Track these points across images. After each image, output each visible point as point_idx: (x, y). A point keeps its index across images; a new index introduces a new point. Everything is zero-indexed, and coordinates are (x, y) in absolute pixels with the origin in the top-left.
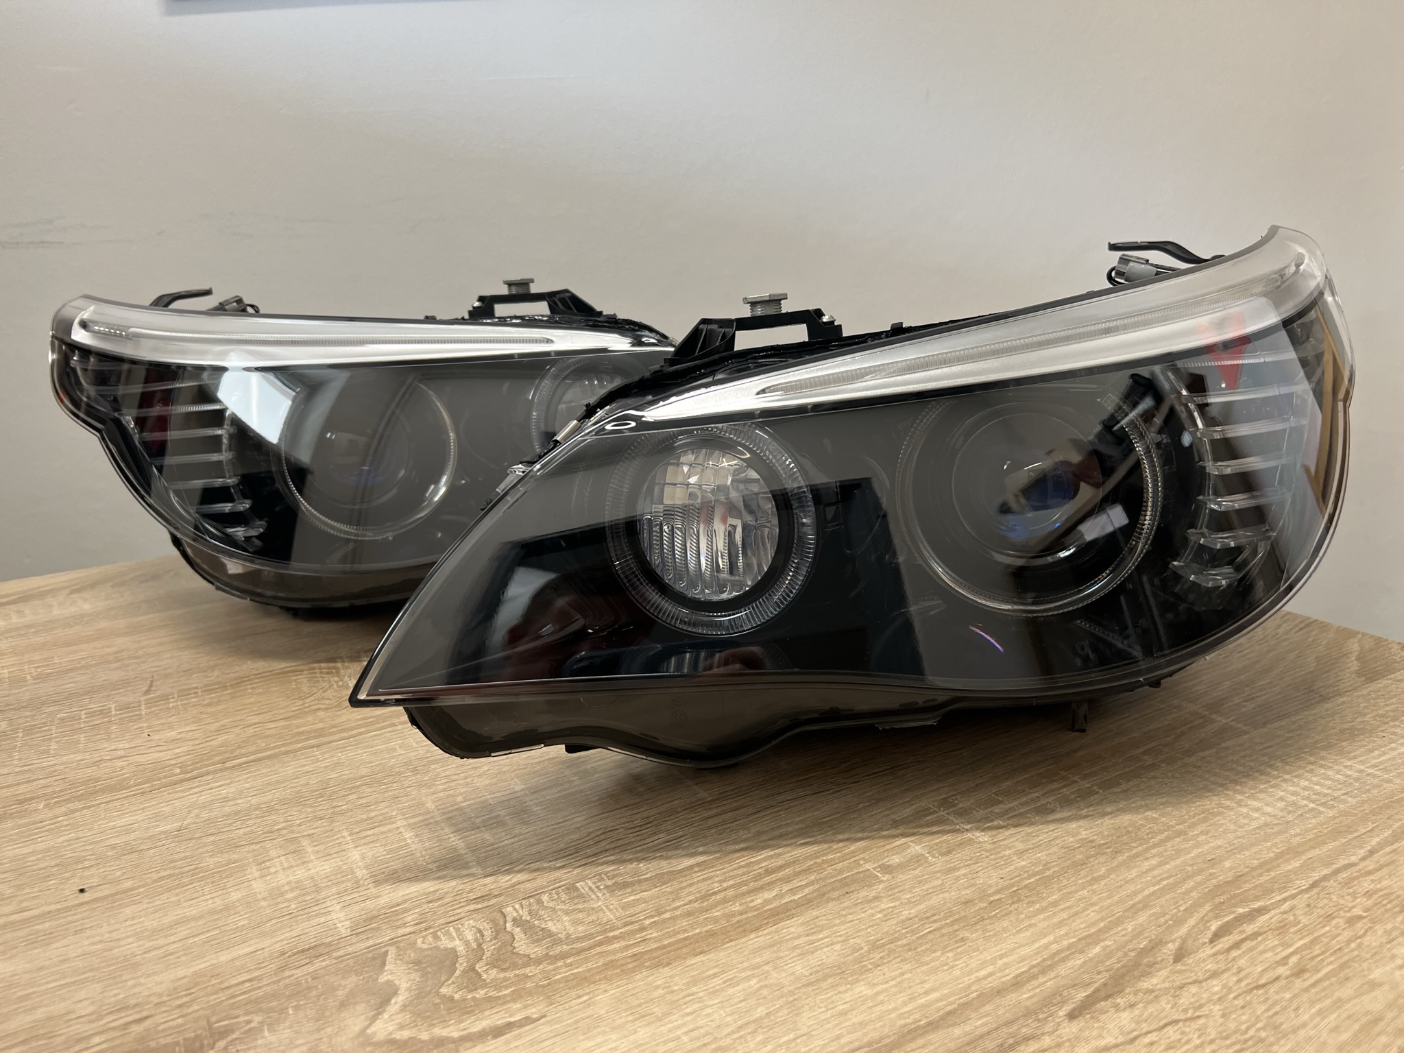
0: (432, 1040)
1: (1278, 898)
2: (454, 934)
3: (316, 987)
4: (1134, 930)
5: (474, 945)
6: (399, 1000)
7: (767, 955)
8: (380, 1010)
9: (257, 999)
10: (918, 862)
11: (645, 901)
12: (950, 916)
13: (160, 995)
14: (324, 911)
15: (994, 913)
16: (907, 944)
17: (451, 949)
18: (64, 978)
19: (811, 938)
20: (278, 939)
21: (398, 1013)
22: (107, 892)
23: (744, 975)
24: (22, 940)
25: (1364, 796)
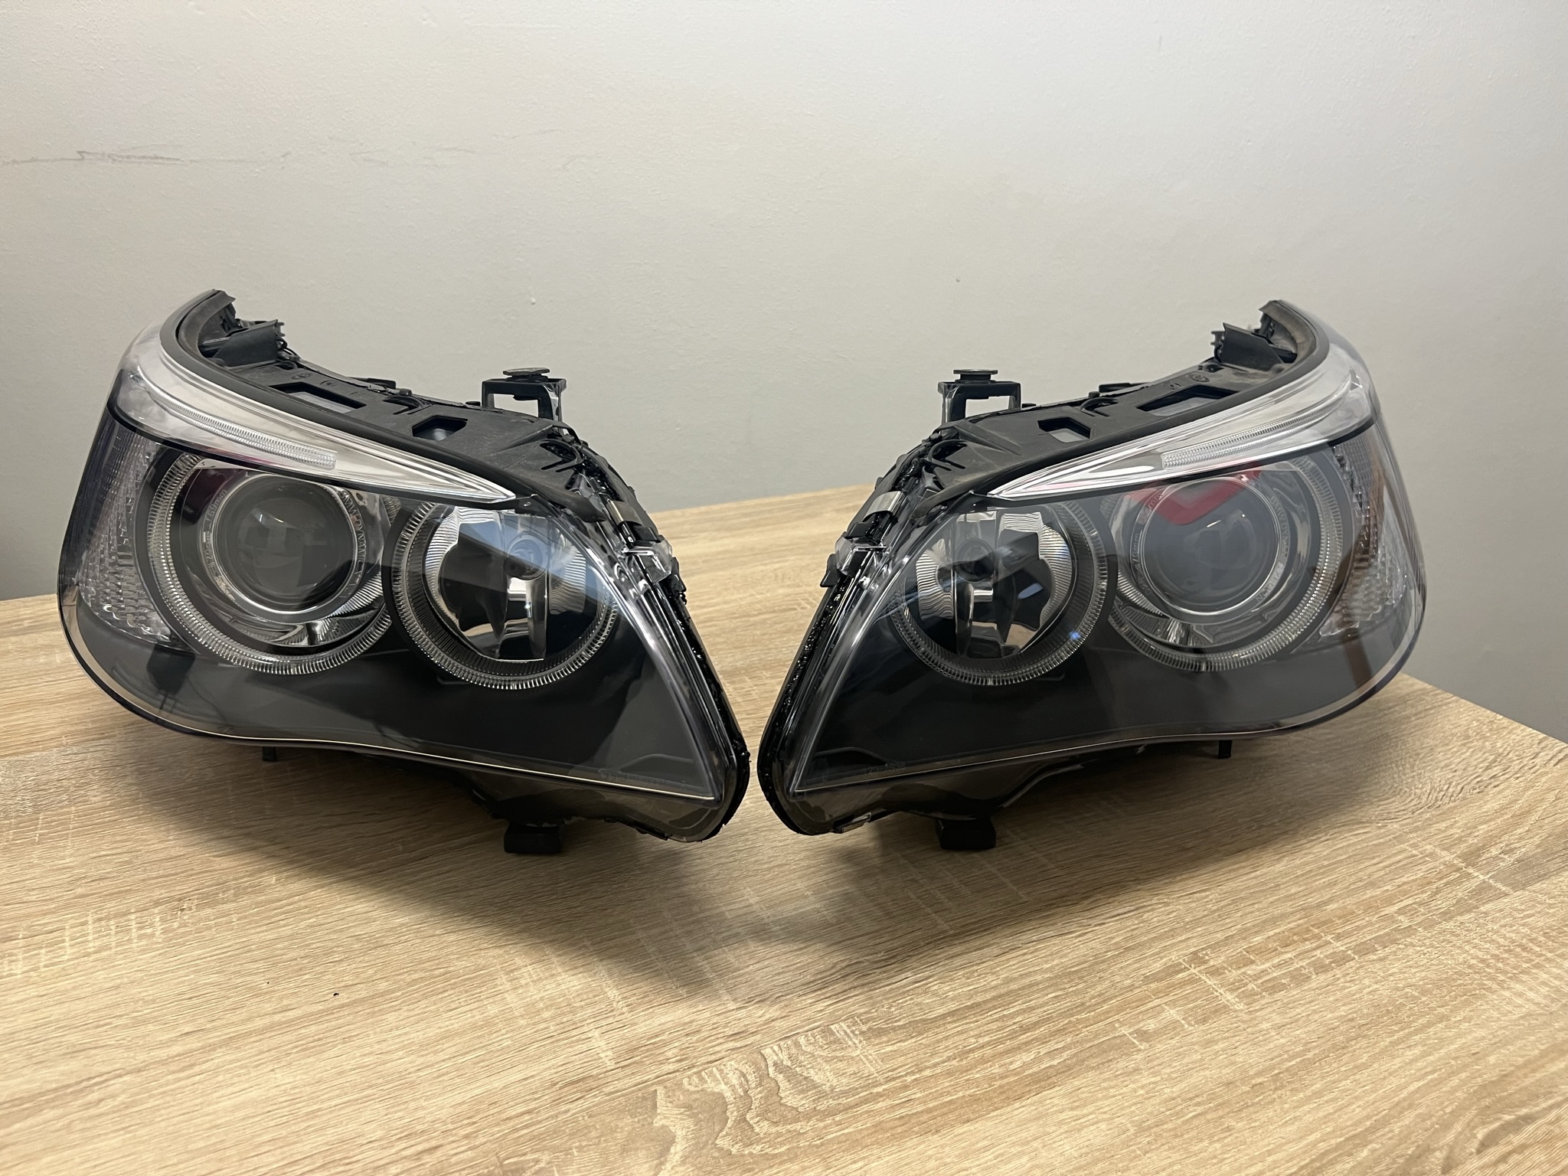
1: (1544, 1105)
2: (718, 1076)
3: (594, 1126)
4: (1400, 1132)
5: (741, 1091)
6: (677, 1150)
7: (1033, 1129)
8: (662, 1159)
9: (541, 1134)
10: (1175, 1028)
11: (902, 1053)
12: (1213, 1099)
13: (445, 1123)
14: (583, 1037)
15: (1257, 1099)
16: (1175, 1129)
17: (719, 1093)
18: (346, 1094)
19: (1075, 1113)
20: (545, 1066)
21: (680, 1165)
22: (364, 994)
23: (1013, 1150)
24: (290, 1046)
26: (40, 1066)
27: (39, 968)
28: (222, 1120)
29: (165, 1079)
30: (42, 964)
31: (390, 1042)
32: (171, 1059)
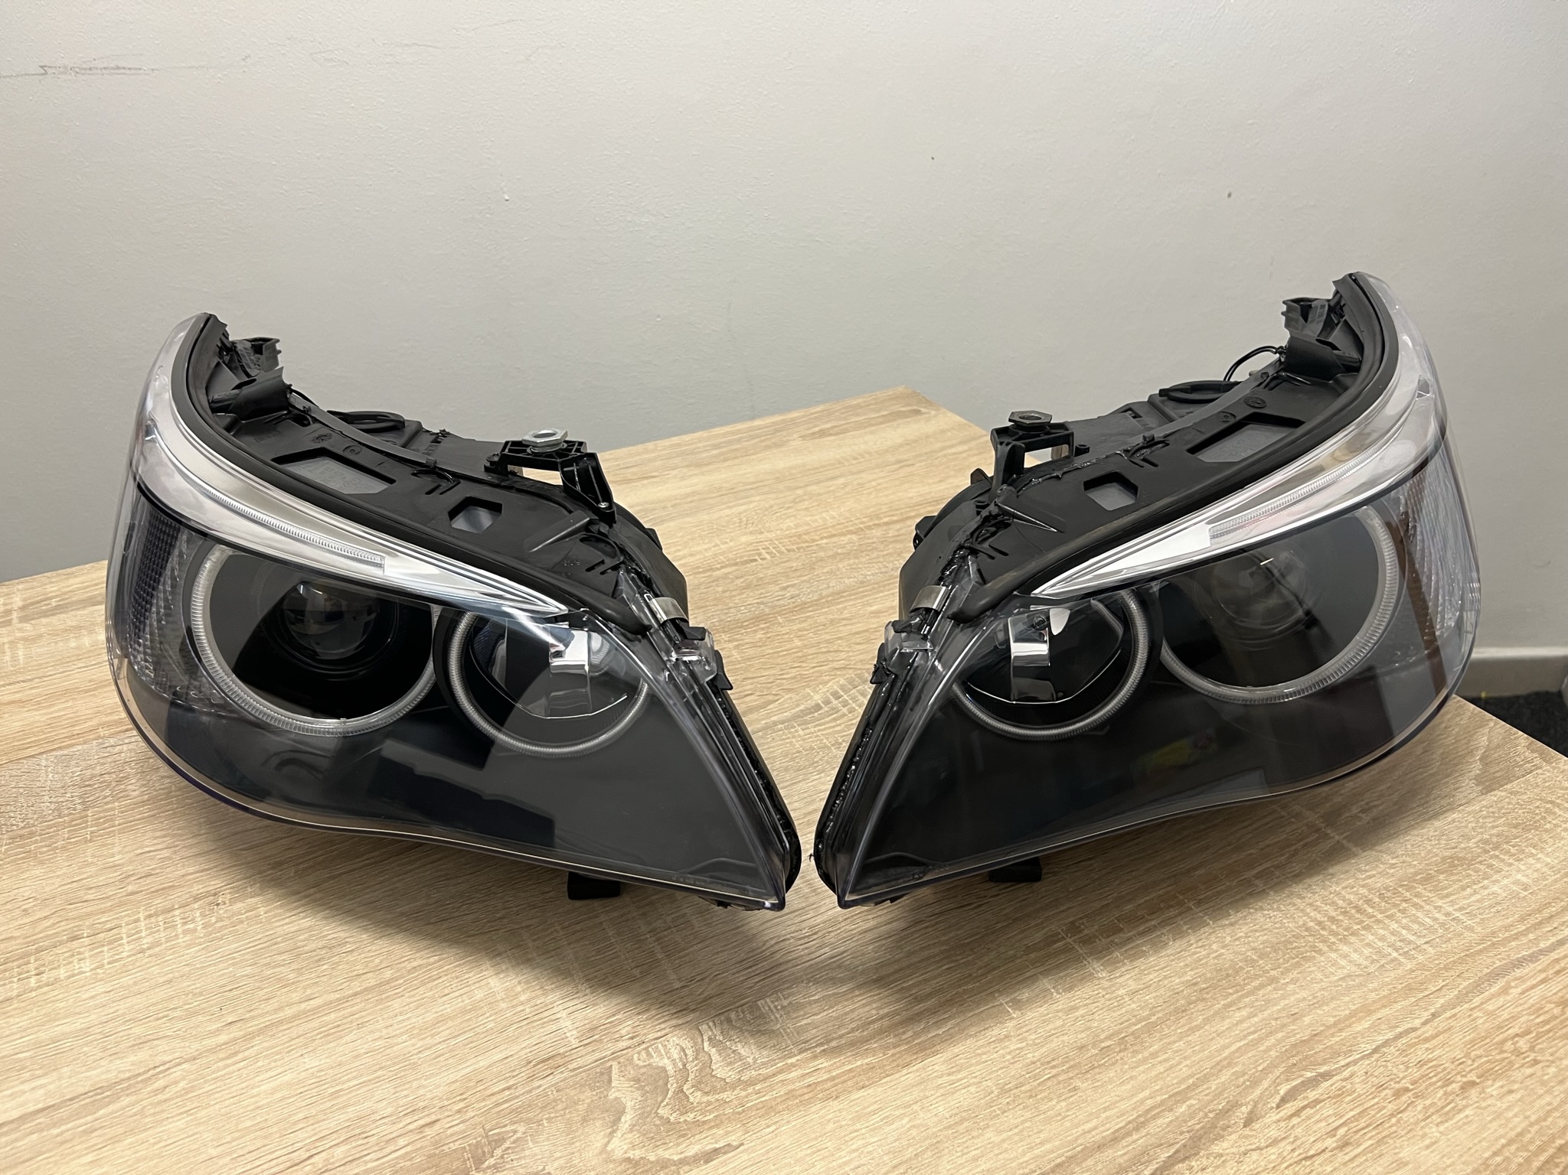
0: (657, 1161)
1: (1343, 1063)
2: (662, 1051)
3: (561, 1100)
4: (1217, 1089)
5: (680, 1064)
6: (627, 1119)
7: (916, 1093)
8: (615, 1128)
9: (518, 1108)
11: (815, 1026)
12: (1067, 1062)
13: (441, 1099)
14: (553, 1017)
15: (1103, 1061)
16: (1030, 1090)
17: (662, 1067)
18: (361, 1076)
19: (952, 1078)
20: (522, 1046)
21: (629, 1132)
22: (373, 982)
23: (897, 1113)
24: (315, 1032)
25: (1444, 946)
26: (113, 1057)
27: (103, 965)
28: (265, 1102)
29: (215, 1066)
30: (106, 961)
31: (396, 1027)
32: (219, 1048)
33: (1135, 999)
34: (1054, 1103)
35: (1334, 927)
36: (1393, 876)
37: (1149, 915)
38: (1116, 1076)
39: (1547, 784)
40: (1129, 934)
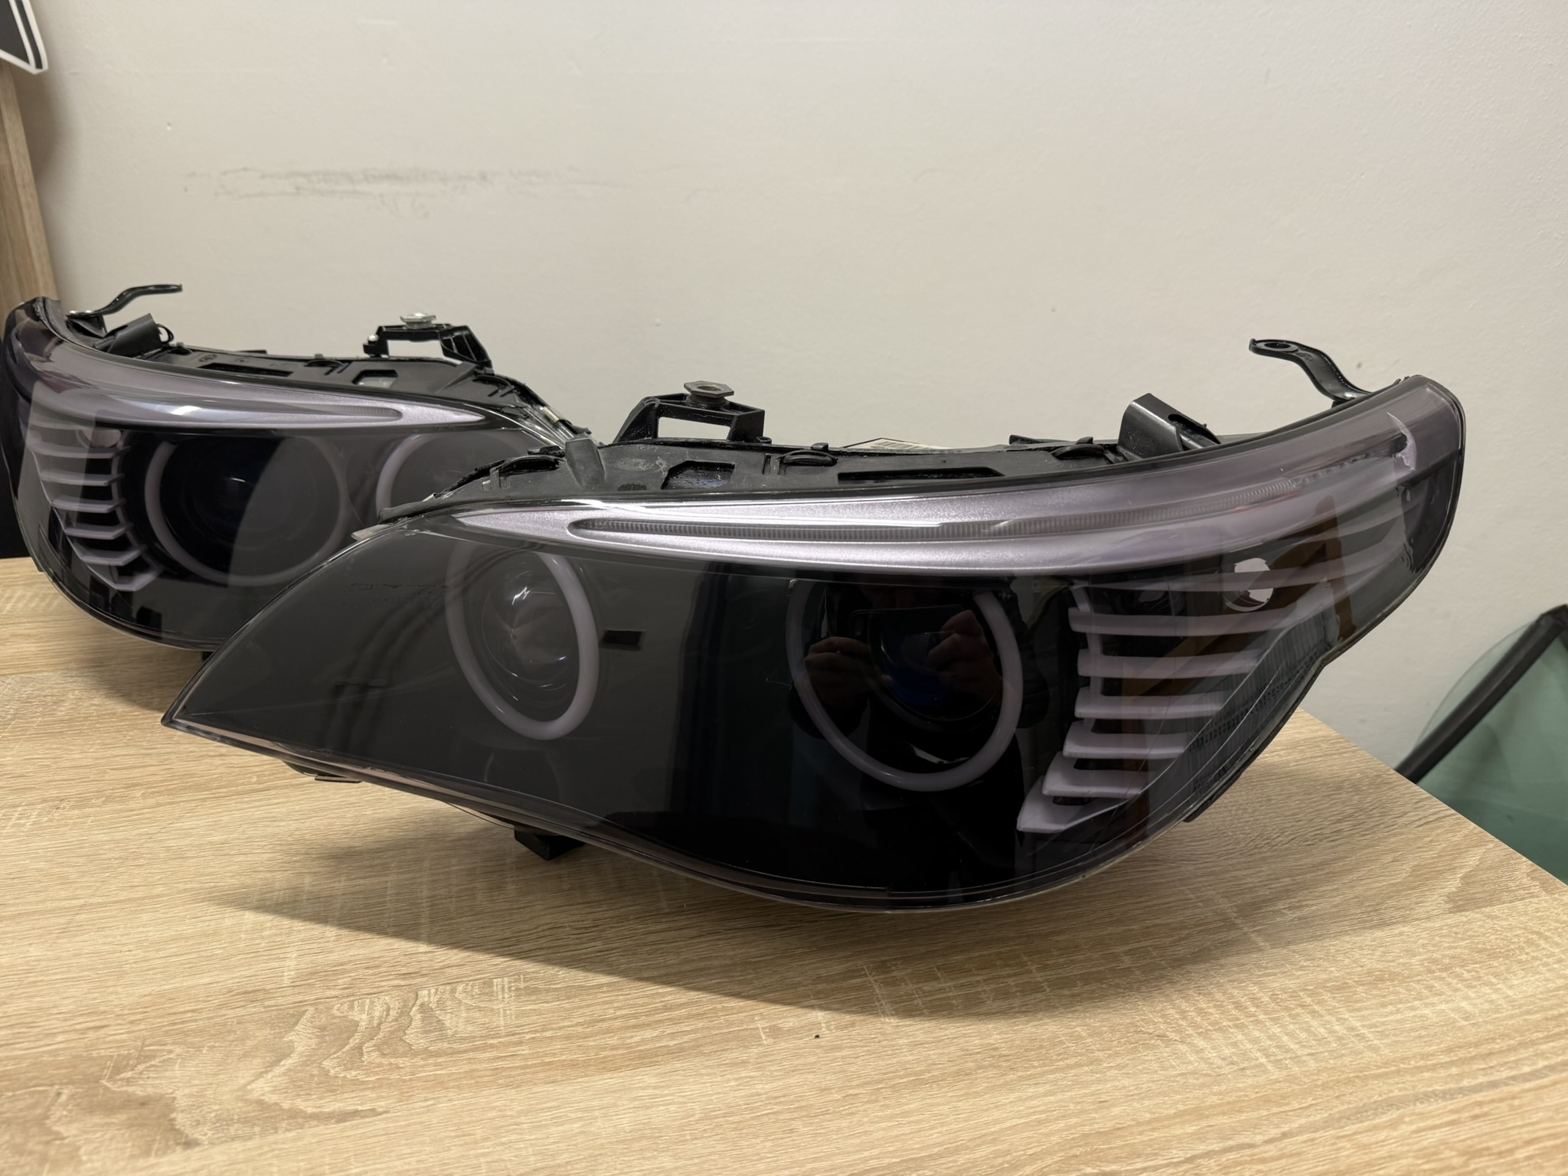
0: (289, 1110)
2: (367, 1007)
3: (235, 1031)
5: (376, 1022)
6: (288, 1063)
7: (607, 1099)
8: (270, 1069)
9: (188, 1031)
11: (539, 1013)
12: (798, 1101)
14: (282, 956)
15: (841, 1109)
16: (738, 1123)
17: (356, 1021)
20: (234, 976)
21: (280, 1076)
25: (1331, 1062)
33: (915, 1052)
34: (758, 1141)
35: (1198, 1019)
36: (1298, 978)
37: (977, 969)
38: (848, 1127)
39: (1539, 914)
40: (944, 985)
